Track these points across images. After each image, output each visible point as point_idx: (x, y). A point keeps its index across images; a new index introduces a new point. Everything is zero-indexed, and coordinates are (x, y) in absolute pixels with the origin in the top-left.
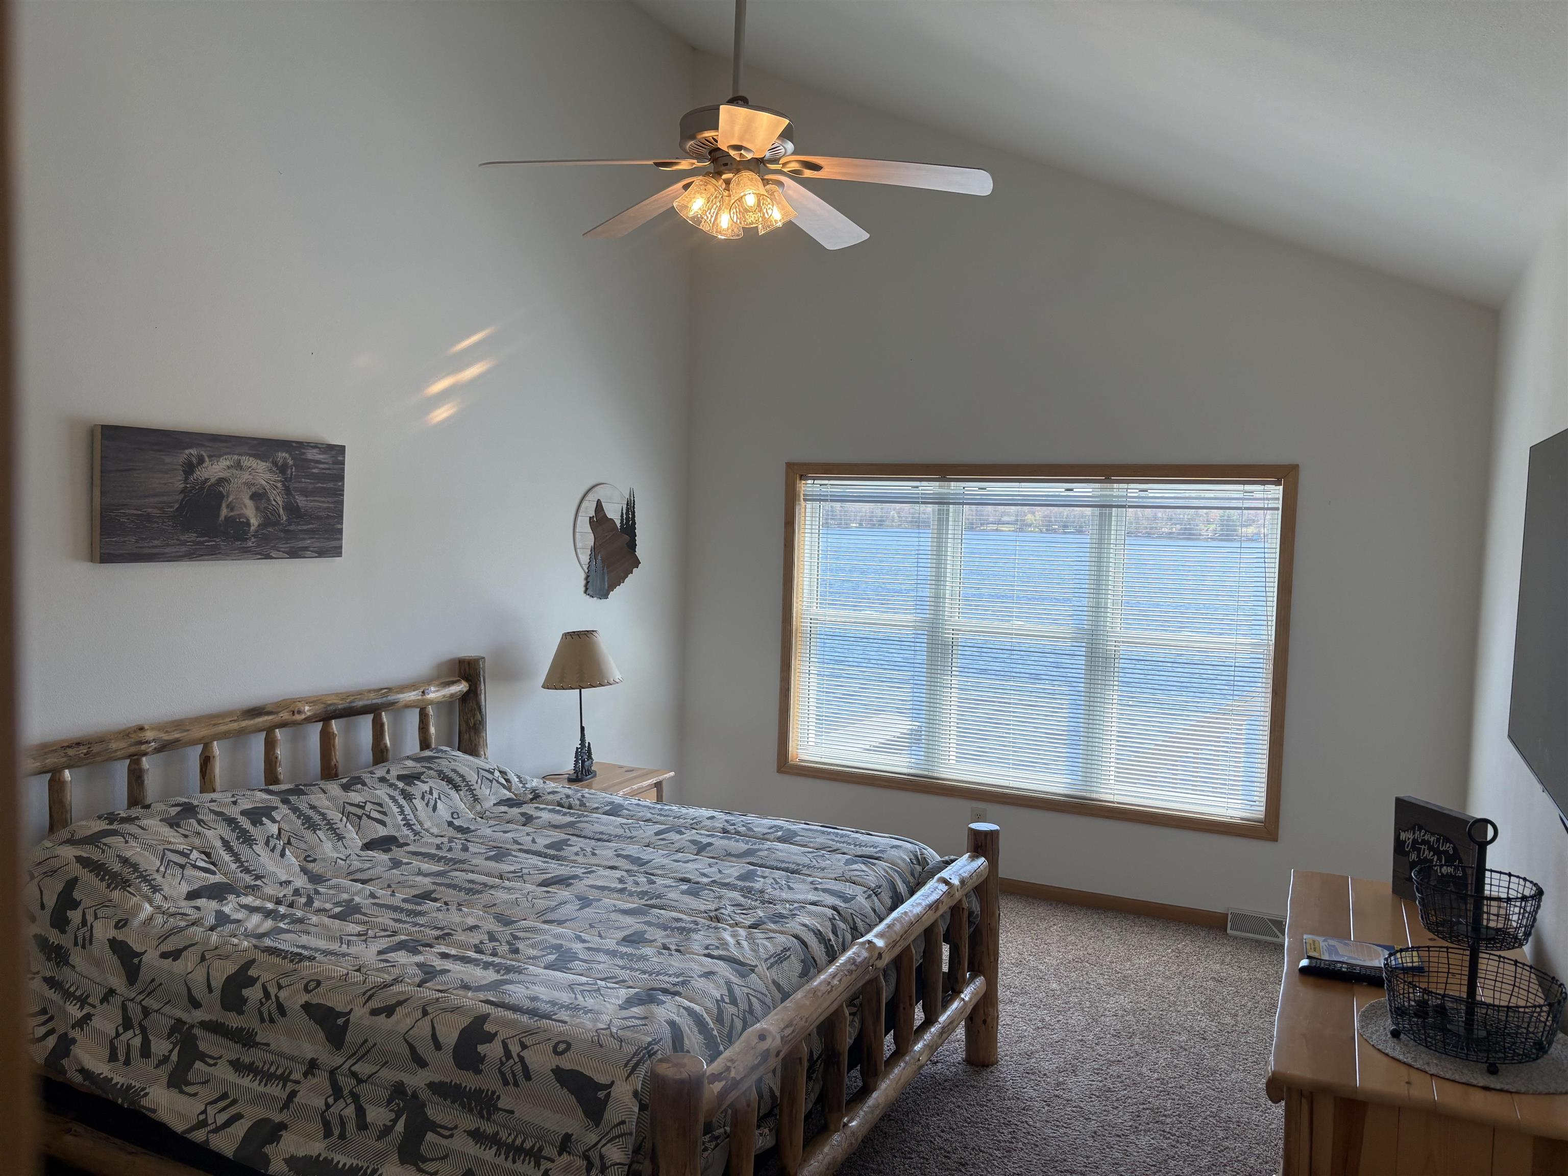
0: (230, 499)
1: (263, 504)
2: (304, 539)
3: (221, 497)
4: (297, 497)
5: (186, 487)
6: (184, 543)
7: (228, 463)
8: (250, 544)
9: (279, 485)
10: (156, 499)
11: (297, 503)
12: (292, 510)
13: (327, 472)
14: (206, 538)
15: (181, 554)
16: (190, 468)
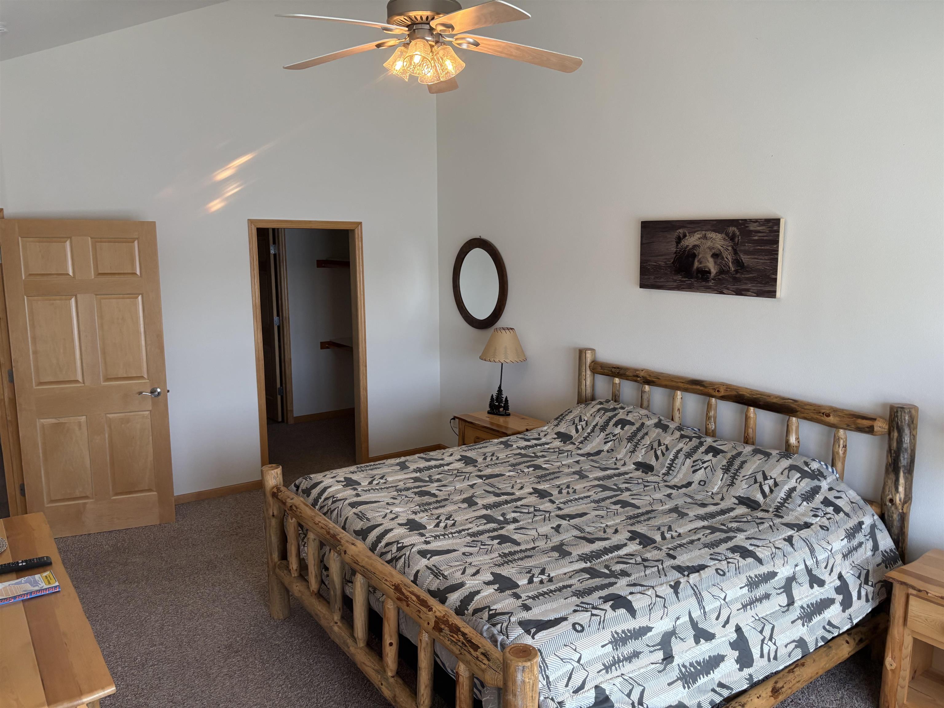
0: (700, 257)
1: (719, 261)
2: (746, 284)
3: (694, 256)
4: (742, 256)
5: (677, 251)
6: (675, 281)
7: (699, 236)
8: (711, 284)
9: (730, 248)
10: (663, 257)
11: (742, 260)
12: (738, 263)
13: (765, 238)
14: (687, 279)
15: (673, 287)
16: (679, 240)
